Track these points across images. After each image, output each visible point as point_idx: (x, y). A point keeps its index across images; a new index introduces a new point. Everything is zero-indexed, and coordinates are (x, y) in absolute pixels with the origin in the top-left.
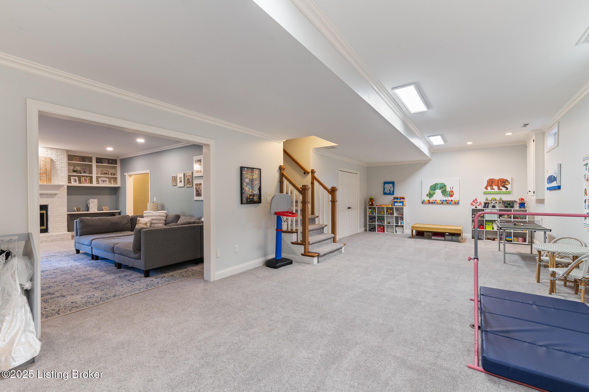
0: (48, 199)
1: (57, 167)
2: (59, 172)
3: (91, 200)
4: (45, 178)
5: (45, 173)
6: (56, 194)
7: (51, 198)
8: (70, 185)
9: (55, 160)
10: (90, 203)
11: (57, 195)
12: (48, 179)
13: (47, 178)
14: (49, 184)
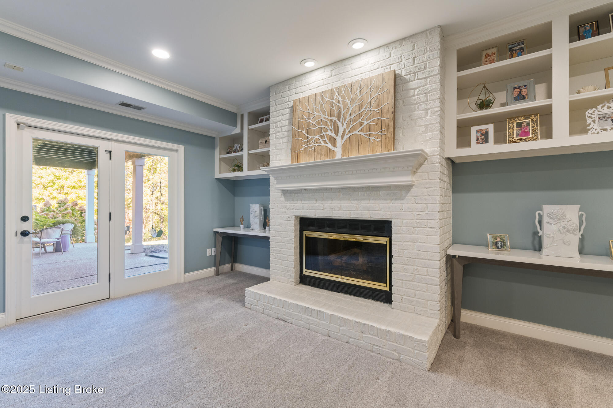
0: (391, 204)
1: (414, 96)
2: (418, 113)
3: (547, 209)
4: (378, 140)
5: (380, 121)
6: (408, 187)
7: (396, 199)
8: (464, 152)
9: (407, 77)
10: (545, 219)
11: (414, 190)
12: (386, 138)
13: (384, 137)
14: (390, 153)
